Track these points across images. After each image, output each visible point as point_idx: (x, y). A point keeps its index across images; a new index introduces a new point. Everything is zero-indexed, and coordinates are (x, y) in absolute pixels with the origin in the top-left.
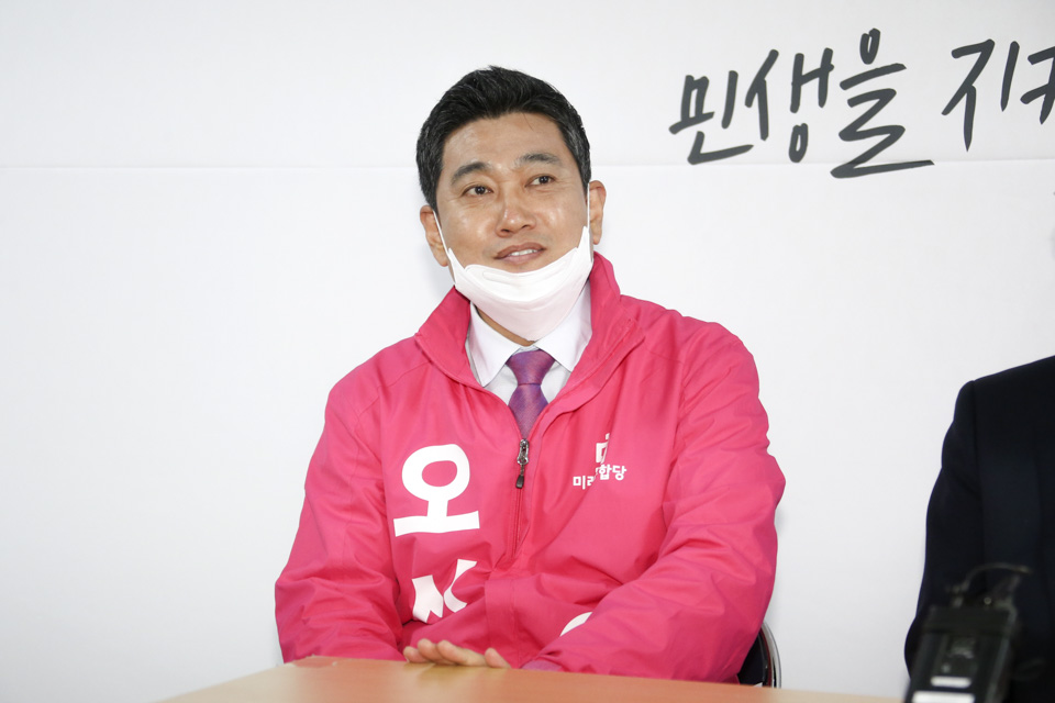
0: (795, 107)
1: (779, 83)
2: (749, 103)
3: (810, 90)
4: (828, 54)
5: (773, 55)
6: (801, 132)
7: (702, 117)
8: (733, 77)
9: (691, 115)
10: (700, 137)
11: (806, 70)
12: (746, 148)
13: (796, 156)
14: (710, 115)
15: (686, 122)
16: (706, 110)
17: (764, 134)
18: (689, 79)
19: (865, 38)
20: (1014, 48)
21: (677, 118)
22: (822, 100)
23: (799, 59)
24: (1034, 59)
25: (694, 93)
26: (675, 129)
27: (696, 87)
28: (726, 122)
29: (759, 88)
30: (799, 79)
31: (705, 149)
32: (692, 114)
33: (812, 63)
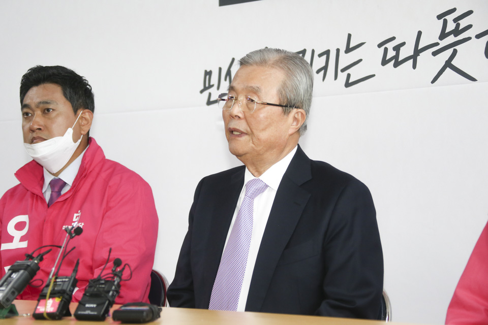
2: (226, 80)
5: (233, 60)
7: (211, 86)
8: (220, 69)
10: (210, 94)
14: (213, 86)
15: (205, 89)
16: (211, 84)
18: (206, 71)
20: (313, 51)
21: (202, 87)
24: (320, 55)
25: (208, 77)
26: (202, 92)
27: (208, 74)
28: (218, 88)
29: (229, 73)
31: (212, 99)
32: (207, 85)
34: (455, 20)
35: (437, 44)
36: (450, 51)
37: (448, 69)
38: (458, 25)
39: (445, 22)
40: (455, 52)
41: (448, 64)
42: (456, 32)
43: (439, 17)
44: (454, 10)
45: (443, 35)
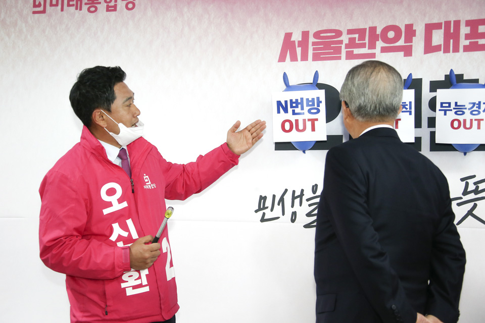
0: (292, 206)
1: (288, 198)
2: (279, 204)
3: (297, 201)
4: (302, 191)
5: (286, 190)
6: (294, 214)
7: (265, 208)
8: (274, 196)
9: (261, 207)
10: (264, 214)
11: (296, 195)
12: (278, 218)
13: (293, 221)
14: (267, 208)
15: (260, 209)
16: (266, 206)
17: (283, 214)
18: (261, 196)
19: (313, 186)
21: (257, 208)
22: (301, 205)
23: (294, 192)
25: (262, 201)
26: (256, 211)
27: (263, 199)
28: (272, 210)
29: (282, 200)
30: (294, 198)
31: (265, 218)
33: (298, 193)
34: (475, 183)
35: (461, 198)
36: (471, 204)
37: (470, 217)
38: (477, 187)
39: (467, 184)
40: (475, 206)
41: (470, 213)
42: (476, 191)
43: (462, 180)
44: (474, 176)
45: (465, 193)
